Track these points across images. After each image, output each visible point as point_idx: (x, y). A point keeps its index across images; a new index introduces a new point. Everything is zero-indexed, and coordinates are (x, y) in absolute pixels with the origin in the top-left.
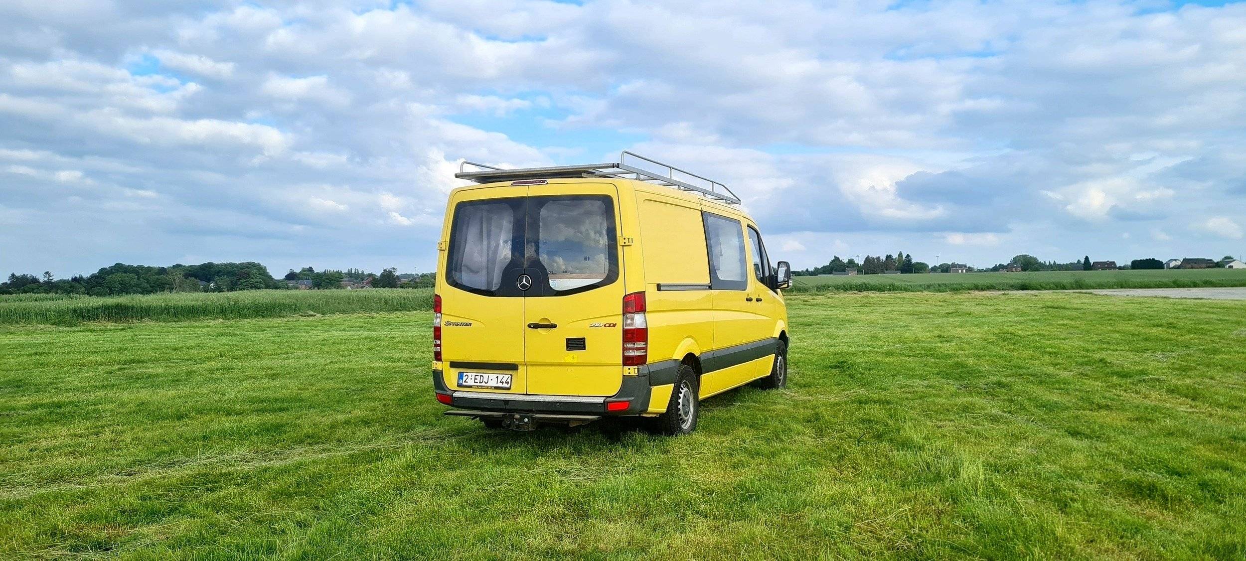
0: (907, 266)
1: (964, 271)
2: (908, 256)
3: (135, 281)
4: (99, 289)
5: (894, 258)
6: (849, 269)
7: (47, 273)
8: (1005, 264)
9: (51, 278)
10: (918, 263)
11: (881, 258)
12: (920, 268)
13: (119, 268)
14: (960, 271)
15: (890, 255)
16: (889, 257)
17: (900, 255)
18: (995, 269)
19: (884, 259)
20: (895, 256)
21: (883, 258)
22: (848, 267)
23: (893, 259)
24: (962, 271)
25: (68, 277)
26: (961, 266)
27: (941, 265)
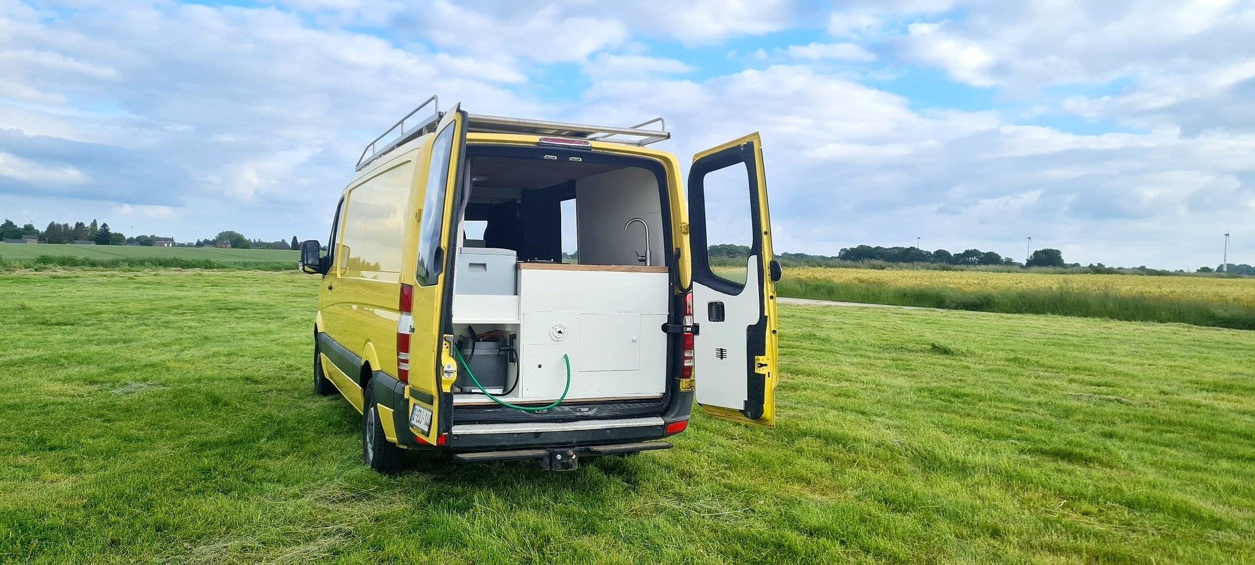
0: (104, 237)
1: (171, 245)
2: (105, 225)
5: (86, 226)
6: (26, 236)
8: (211, 240)
10: (115, 234)
11: (70, 226)
12: (118, 239)
14: (166, 245)
15: (82, 224)
16: (79, 225)
17: (94, 224)
18: (199, 244)
19: (74, 227)
20: (87, 224)
21: (72, 225)
22: (25, 234)
23: (84, 227)
24: (168, 245)
26: (166, 240)
27: (139, 237)
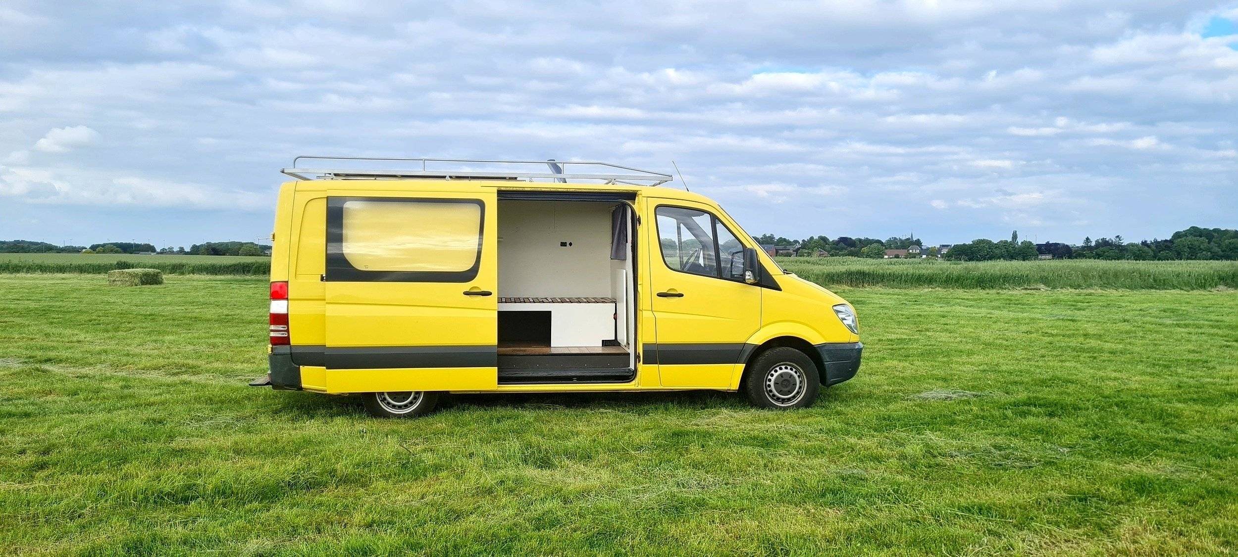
3: (1206, 245)
4: (1167, 253)
7: (1118, 237)
9: (1121, 242)
13: (1195, 232)
25: (1138, 241)
